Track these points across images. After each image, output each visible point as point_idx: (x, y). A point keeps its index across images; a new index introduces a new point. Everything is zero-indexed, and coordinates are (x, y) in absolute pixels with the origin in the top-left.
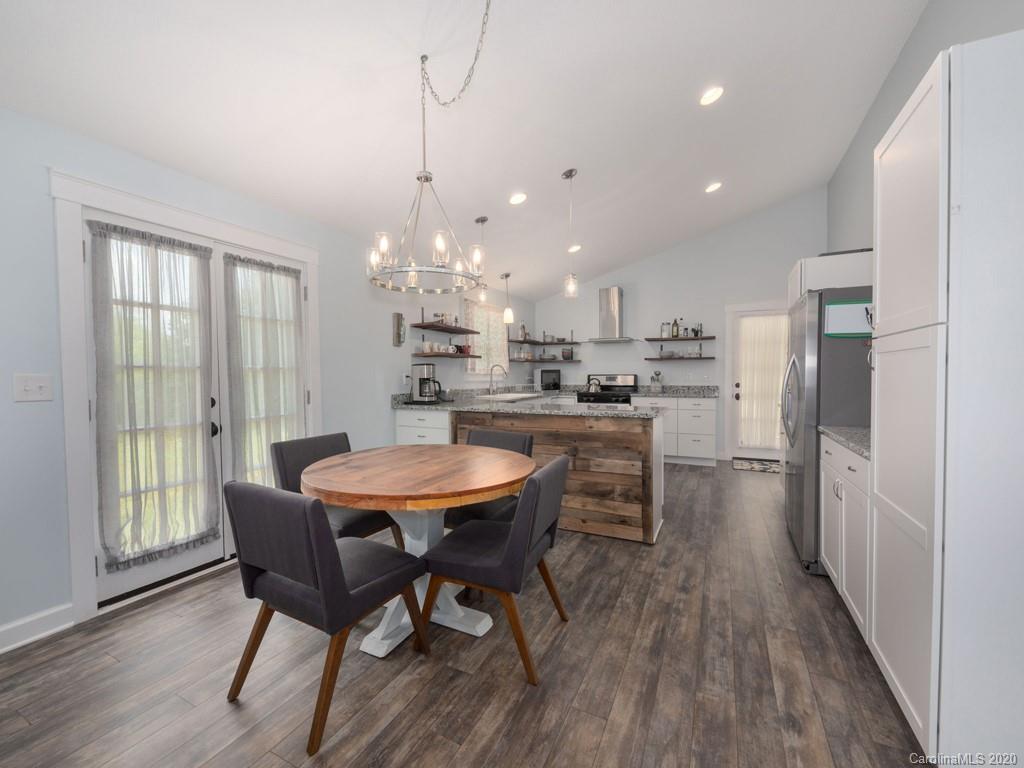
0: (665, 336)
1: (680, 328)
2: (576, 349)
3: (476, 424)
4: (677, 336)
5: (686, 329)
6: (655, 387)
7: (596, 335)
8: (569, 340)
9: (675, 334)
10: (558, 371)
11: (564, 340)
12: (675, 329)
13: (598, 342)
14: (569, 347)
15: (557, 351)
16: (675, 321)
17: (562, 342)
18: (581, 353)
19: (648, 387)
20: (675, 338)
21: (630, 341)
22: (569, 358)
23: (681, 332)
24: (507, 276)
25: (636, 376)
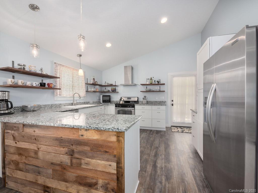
0: (148, 83)
1: (153, 81)
2: (117, 88)
3: (15, 131)
4: (152, 83)
5: (155, 81)
6: (144, 102)
7: (123, 83)
8: (114, 84)
9: (151, 83)
10: (109, 96)
11: (112, 84)
12: (151, 81)
13: (125, 86)
14: (114, 87)
15: (109, 89)
16: (151, 78)
17: (111, 85)
18: (119, 89)
19: (142, 101)
20: (151, 84)
21: (135, 85)
22: (114, 91)
23: (153, 82)
24: (80, 56)
25: (138, 97)
